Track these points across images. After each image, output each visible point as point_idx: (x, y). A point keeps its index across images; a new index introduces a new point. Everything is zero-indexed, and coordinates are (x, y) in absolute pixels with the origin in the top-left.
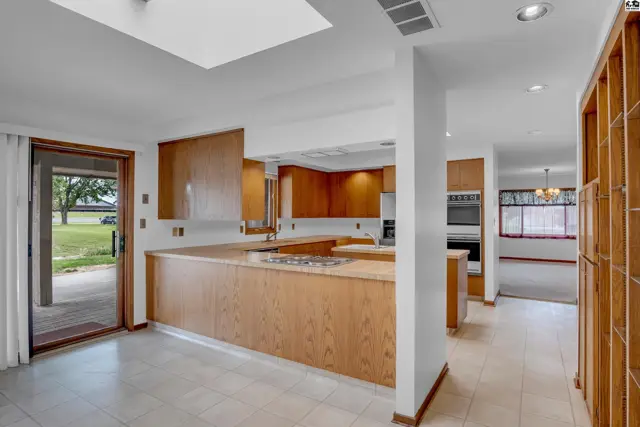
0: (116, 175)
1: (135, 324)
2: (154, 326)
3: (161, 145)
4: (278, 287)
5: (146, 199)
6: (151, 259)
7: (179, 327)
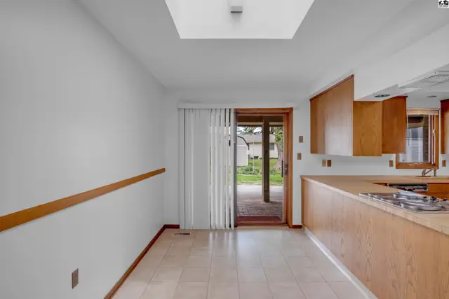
0: (283, 123)
1: (293, 224)
2: (304, 229)
3: (311, 100)
4: (370, 222)
5: (301, 139)
6: (303, 181)
7: (314, 234)
